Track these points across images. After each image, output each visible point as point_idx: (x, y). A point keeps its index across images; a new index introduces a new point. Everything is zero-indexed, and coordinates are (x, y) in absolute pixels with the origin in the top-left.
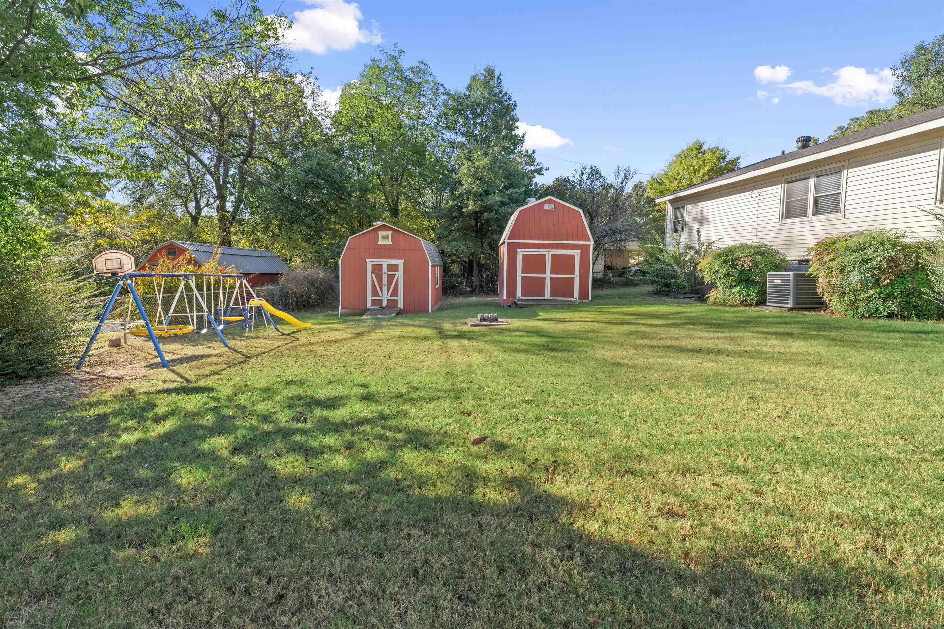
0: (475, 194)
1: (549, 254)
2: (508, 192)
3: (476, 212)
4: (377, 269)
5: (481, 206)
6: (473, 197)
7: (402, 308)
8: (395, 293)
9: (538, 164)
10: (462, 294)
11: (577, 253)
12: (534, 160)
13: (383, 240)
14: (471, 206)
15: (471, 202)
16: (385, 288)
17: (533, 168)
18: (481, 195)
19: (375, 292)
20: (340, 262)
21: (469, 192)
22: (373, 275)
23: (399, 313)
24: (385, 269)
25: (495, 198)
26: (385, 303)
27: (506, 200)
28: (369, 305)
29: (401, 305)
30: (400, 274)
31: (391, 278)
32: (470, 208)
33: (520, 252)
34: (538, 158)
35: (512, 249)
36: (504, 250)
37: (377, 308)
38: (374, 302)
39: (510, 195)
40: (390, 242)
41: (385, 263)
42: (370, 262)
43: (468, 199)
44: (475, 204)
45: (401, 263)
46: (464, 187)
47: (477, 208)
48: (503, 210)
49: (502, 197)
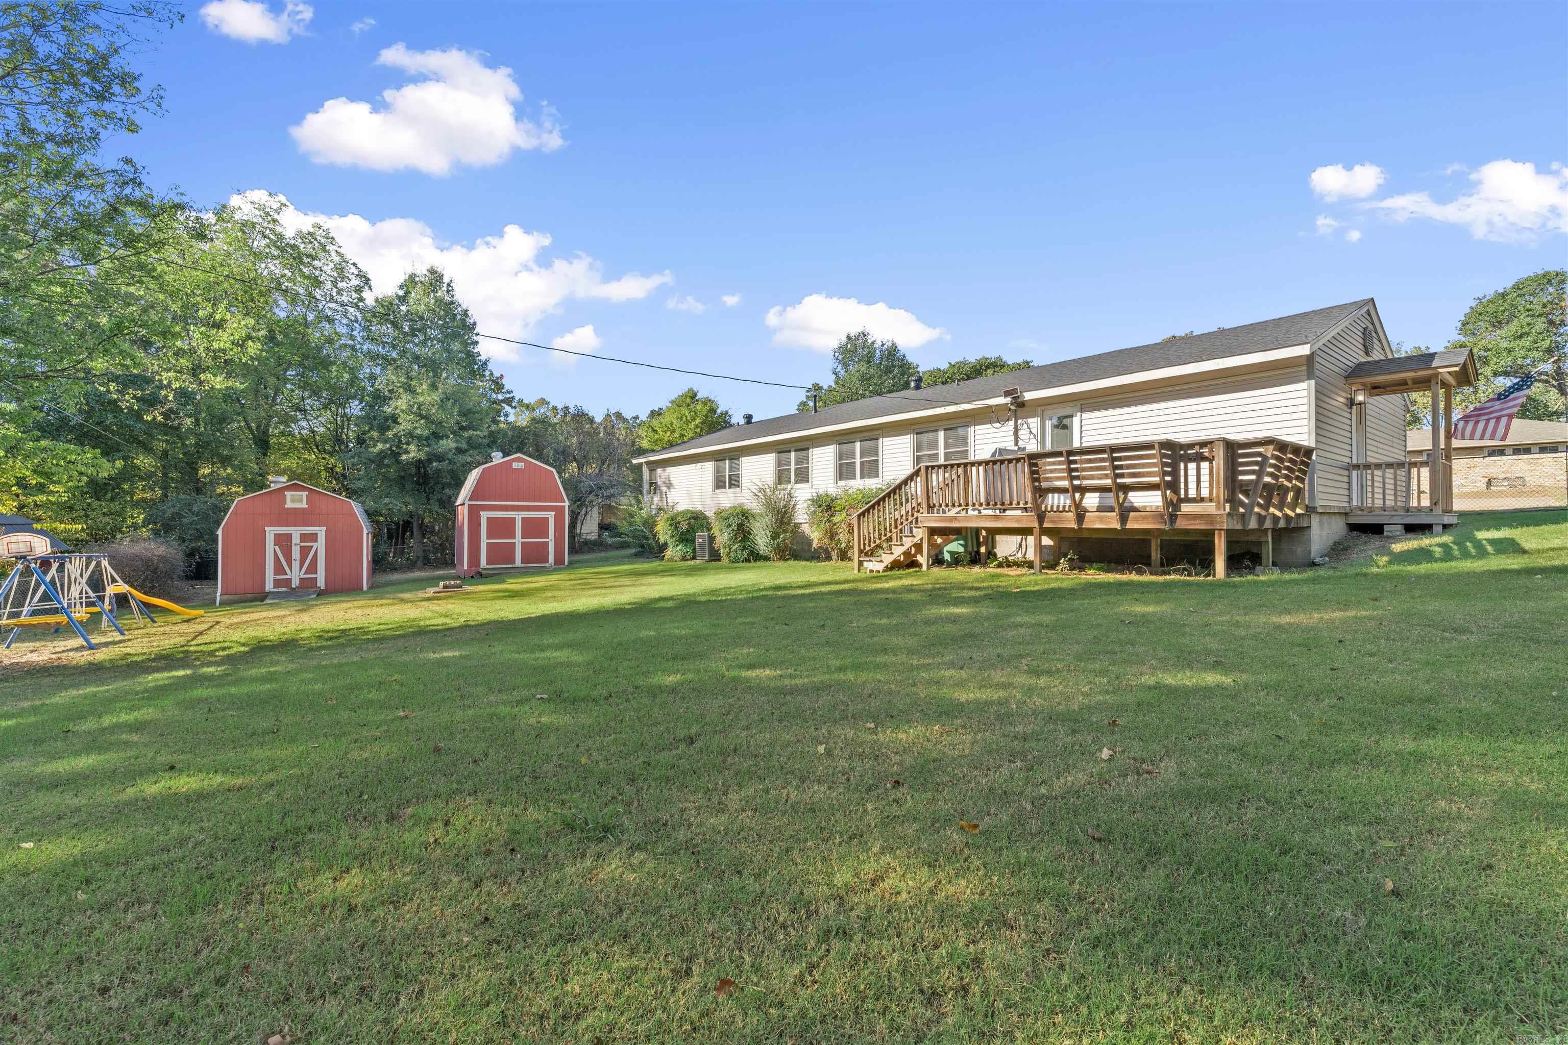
0: (419, 438)
1: (519, 516)
2: (466, 434)
3: (420, 461)
4: (283, 542)
5: (428, 454)
6: (415, 441)
7: (323, 587)
8: (313, 568)
9: (509, 392)
10: (396, 569)
11: (551, 516)
12: (502, 386)
13: (293, 502)
14: (413, 453)
15: (412, 447)
16: (296, 565)
17: (500, 397)
18: (427, 439)
19: (279, 569)
20: (220, 532)
21: (410, 434)
22: (277, 548)
23: (321, 594)
24: (296, 539)
25: (448, 444)
26: (295, 583)
27: (464, 446)
28: (269, 586)
29: (321, 584)
30: (320, 546)
31: (305, 551)
32: (412, 455)
33: (484, 515)
34: (508, 384)
35: (474, 513)
36: (463, 514)
37: (284, 589)
38: (277, 583)
39: (470, 438)
40: (304, 505)
41: (296, 532)
42: (271, 532)
43: (408, 444)
44: (419, 450)
45: (321, 531)
46: (402, 427)
47: (422, 456)
48: (461, 458)
49: (457, 441)
